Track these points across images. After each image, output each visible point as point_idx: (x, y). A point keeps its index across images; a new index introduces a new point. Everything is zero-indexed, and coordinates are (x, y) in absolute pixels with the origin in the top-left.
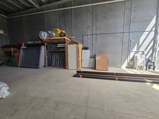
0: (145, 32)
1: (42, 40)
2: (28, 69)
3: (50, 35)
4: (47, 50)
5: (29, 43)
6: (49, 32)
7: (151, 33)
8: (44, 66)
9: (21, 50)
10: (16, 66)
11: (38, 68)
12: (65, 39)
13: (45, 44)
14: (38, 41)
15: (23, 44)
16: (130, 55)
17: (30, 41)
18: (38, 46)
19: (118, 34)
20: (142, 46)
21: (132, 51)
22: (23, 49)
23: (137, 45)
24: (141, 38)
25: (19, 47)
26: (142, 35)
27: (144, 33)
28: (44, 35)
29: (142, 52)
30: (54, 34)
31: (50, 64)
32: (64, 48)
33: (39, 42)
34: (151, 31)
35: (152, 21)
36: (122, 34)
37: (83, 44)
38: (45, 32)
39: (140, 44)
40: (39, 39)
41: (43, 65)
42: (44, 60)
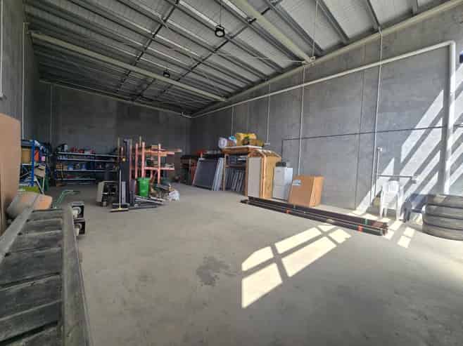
0: (414, 131)
1: (221, 150)
2: (202, 190)
3: (231, 143)
4: (227, 163)
5: (208, 153)
6: (230, 138)
7: (432, 132)
8: (221, 189)
9: (199, 163)
10: (190, 184)
11: (210, 189)
12: (248, 148)
13: (225, 156)
14: (217, 151)
15: (201, 155)
16: (375, 182)
17: (210, 150)
18: (215, 158)
19: (347, 138)
20: (408, 164)
21: (381, 173)
22: (201, 161)
23: (393, 160)
24: (405, 144)
25: (196, 157)
26: (407, 138)
27: (411, 132)
28: (223, 143)
29: (409, 179)
30: (236, 141)
31: (228, 187)
32: (245, 161)
33: (219, 152)
34: (431, 127)
35: (433, 105)
36: (357, 136)
37: (281, 156)
38: (224, 139)
39: (403, 158)
40: (218, 149)
41: (219, 185)
42: (221, 178)
